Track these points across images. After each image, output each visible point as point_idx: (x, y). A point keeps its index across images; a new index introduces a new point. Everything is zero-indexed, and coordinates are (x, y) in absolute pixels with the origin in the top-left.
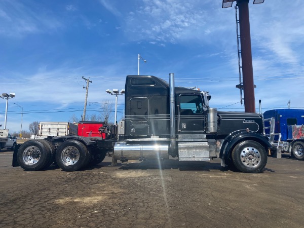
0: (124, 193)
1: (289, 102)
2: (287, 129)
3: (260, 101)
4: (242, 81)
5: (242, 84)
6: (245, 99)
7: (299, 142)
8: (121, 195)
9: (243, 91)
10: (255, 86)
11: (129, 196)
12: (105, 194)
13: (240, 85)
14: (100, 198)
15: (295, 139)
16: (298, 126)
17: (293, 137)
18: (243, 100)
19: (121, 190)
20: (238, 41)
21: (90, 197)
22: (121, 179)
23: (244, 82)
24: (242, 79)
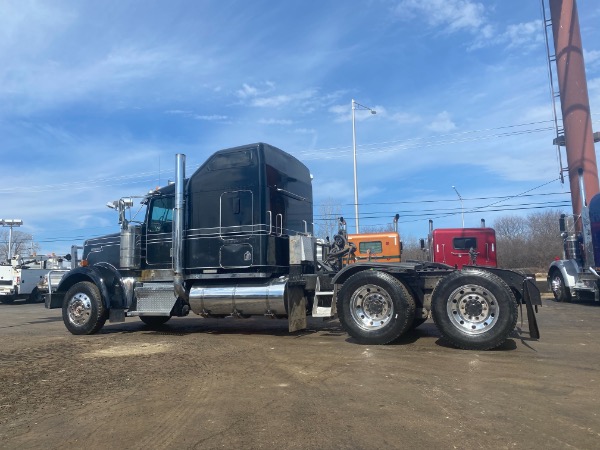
6: (570, 170)
23: (565, 131)
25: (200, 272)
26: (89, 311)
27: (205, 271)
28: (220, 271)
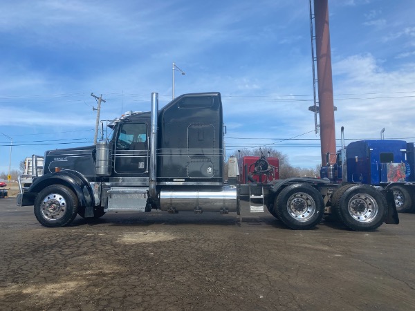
0: (120, 274)
1: (383, 131)
2: (380, 168)
3: (342, 128)
4: (317, 101)
5: (318, 105)
6: (321, 126)
7: (397, 187)
8: (113, 278)
9: (318, 115)
10: (336, 109)
11: (125, 280)
12: (85, 278)
13: (315, 106)
14: (72, 285)
15: (392, 182)
16: (395, 165)
17: (389, 179)
18: (319, 128)
19: (116, 268)
20: (312, 44)
21: (56, 282)
22: (125, 246)
23: (320, 103)
24: (317, 97)
25: (171, 180)
26: (64, 208)
27: (175, 180)
28: (187, 180)
